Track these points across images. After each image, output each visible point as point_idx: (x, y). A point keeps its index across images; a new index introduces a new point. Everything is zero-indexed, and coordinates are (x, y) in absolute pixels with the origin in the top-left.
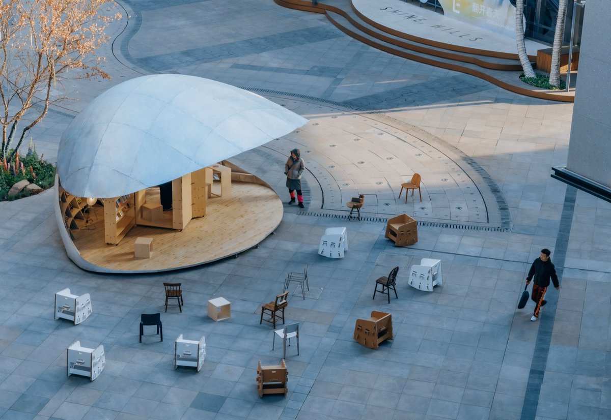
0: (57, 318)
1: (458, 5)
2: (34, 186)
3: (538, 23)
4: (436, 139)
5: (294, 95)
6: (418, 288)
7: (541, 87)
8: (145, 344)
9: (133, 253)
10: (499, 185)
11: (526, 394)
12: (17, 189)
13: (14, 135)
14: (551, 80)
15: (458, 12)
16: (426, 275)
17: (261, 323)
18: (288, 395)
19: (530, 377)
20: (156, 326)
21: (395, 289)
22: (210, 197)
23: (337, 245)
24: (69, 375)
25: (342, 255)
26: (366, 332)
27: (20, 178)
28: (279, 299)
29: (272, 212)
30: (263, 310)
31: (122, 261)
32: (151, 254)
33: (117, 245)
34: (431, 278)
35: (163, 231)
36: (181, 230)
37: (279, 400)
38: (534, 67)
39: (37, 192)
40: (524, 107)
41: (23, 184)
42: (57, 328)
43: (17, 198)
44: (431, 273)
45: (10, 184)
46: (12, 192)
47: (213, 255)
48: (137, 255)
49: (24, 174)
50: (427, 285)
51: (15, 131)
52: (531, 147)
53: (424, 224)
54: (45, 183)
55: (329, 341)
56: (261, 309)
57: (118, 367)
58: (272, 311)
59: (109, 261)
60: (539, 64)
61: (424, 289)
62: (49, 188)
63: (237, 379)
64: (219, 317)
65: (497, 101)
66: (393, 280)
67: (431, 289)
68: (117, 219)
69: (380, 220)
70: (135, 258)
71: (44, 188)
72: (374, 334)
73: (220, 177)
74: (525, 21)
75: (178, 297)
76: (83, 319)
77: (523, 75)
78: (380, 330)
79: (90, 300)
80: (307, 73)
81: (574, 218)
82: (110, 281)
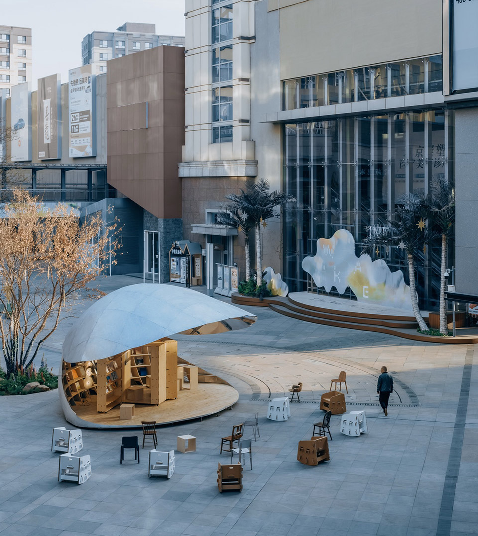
0: (54, 451)
1: (367, 292)
2: (44, 386)
3: (427, 298)
4: (356, 363)
5: (246, 344)
6: (348, 435)
7: (434, 335)
8: (125, 465)
9: (119, 417)
10: (408, 385)
11: (444, 489)
12: (30, 386)
13: (31, 349)
14: (441, 330)
15: (367, 297)
16: (354, 422)
17: (221, 454)
18: (243, 491)
19: (445, 480)
20: (135, 449)
21: (329, 432)
22: (181, 389)
23: (281, 409)
24: (60, 481)
25: (286, 419)
26: (307, 452)
27: (34, 380)
28: (236, 429)
29: (230, 396)
30: (222, 442)
31: (109, 421)
32: (133, 417)
33: (106, 413)
34: (358, 424)
35: (143, 406)
36: (158, 405)
37: (235, 494)
38: (428, 325)
39: (46, 390)
40: (423, 347)
41: (35, 384)
42: (53, 457)
43: (30, 392)
44: (357, 419)
45: (24, 383)
46: (26, 388)
47: (183, 417)
48: (121, 418)
49: (36, 378)
50: (355, 431)
51: (31, 347)
52: (431, 366)
53: (351, 404)
54: (52, 385)
55: (277, 462)
56: (221, 440)
57: (101, 477)
58: (230, 441)
59: (99, 422)
60: (431, 323)
61: (353, 434)
62: (55, 388)
63: (200, 483)
64: (186, 451)
65: (401, 344)
66: (328, 424)
67: (359, 435)
68: (107, 391)
69: (315, 403)
70: (120, 420)
71: (51, 388)
72: (313, 452)
73: (189, 379)
74: (417, 296)
75: (153, 434)
76: (75, 451)
77: (420, 330)
78: (318, 449)
79: (81, 436)
80: (257, 334)
81: (469, 399)
82: (99, 433)
